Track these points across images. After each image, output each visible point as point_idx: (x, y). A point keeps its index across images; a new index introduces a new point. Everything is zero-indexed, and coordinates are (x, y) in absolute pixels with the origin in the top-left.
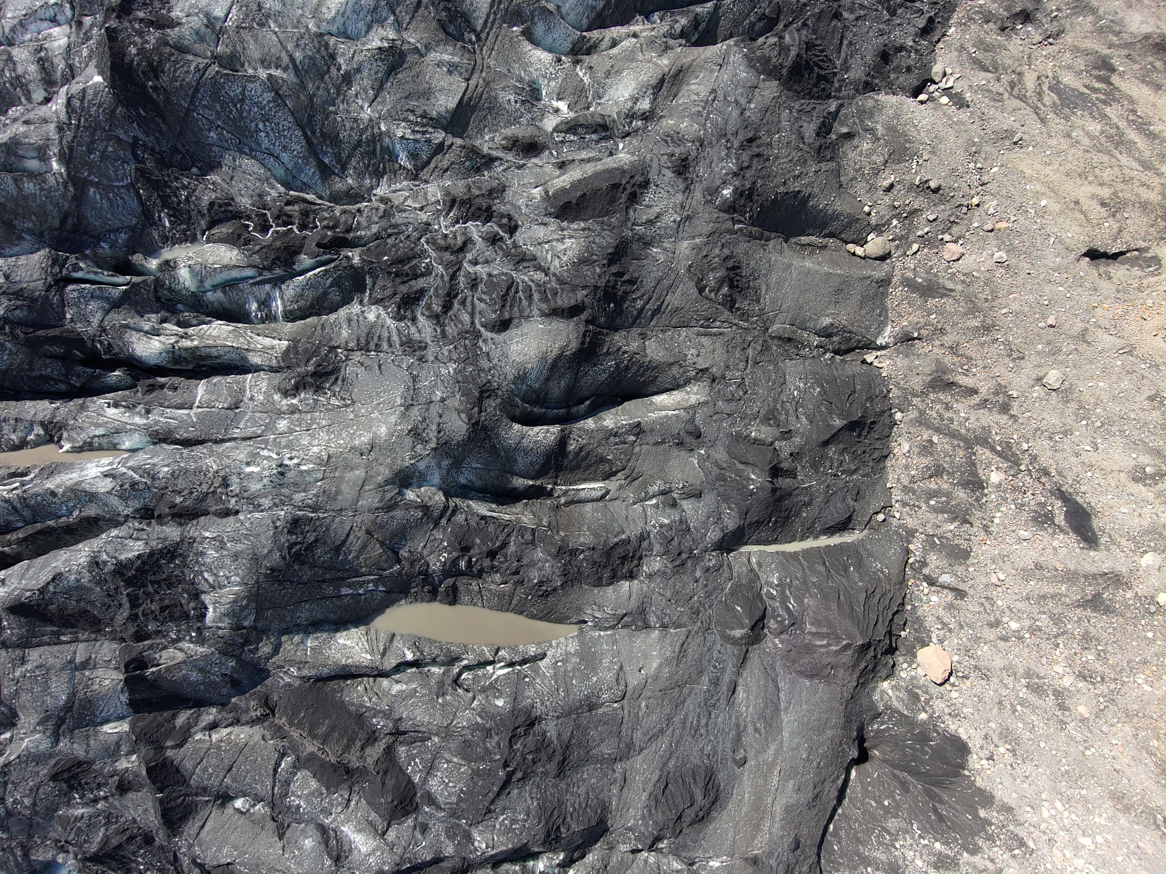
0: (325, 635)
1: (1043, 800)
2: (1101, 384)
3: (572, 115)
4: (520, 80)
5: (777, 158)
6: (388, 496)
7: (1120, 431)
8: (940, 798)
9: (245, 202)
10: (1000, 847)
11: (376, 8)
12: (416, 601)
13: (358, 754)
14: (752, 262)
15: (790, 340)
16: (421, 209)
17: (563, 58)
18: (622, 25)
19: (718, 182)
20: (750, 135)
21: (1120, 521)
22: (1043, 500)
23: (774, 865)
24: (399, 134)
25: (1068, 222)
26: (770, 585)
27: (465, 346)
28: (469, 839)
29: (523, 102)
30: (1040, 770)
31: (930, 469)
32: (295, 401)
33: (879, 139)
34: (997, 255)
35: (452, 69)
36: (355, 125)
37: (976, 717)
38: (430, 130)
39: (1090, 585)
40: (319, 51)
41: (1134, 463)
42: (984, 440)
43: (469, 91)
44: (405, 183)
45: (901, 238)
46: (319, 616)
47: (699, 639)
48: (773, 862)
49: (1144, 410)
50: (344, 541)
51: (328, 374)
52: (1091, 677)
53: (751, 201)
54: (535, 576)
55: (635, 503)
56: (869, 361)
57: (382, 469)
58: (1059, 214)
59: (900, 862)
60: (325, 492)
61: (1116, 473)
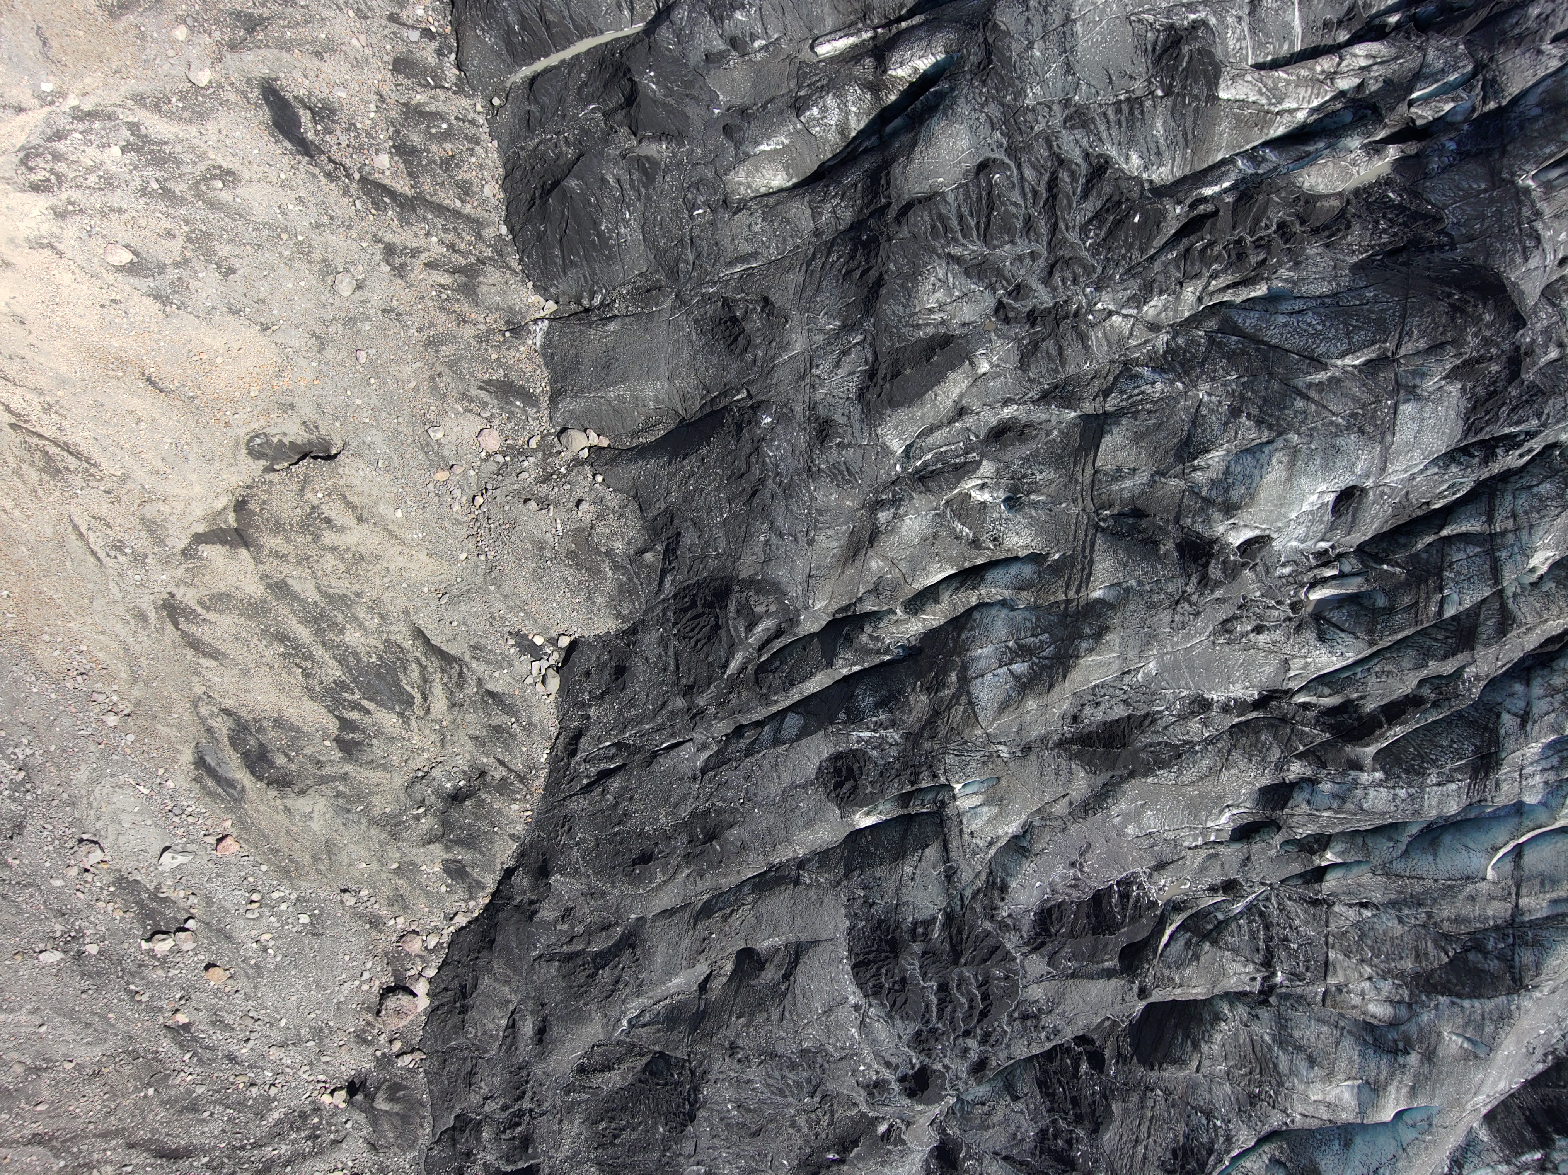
3: (963, 487)
5: (719, 487)
9: (1313, 249)
11: (1226, 491)
14: (715, 361)
15: (648, 291)
16: (1110, 314)
19: (779, 429)
20: (757, 501)
21: (240, 120)
22: (327, 137)
24: (1159, 386)
25: (366, 490)
27: (1020, 130)
29: (1025, 476)
31: (457, 165)
32: (1192, 16)
33: (607, 555)
34: (439, 435)
35: (1118, 475)
36: (1212, 375)
39: (261, 39)
41: (237, 192)
42: (404, 205)
43: (1091, 461)
44: (1137, 354)
45: (551, 453)
49: (237, 256)
53: (736, 423)
55: (778, 39)
56: (551, 302)
58: (378, 499)
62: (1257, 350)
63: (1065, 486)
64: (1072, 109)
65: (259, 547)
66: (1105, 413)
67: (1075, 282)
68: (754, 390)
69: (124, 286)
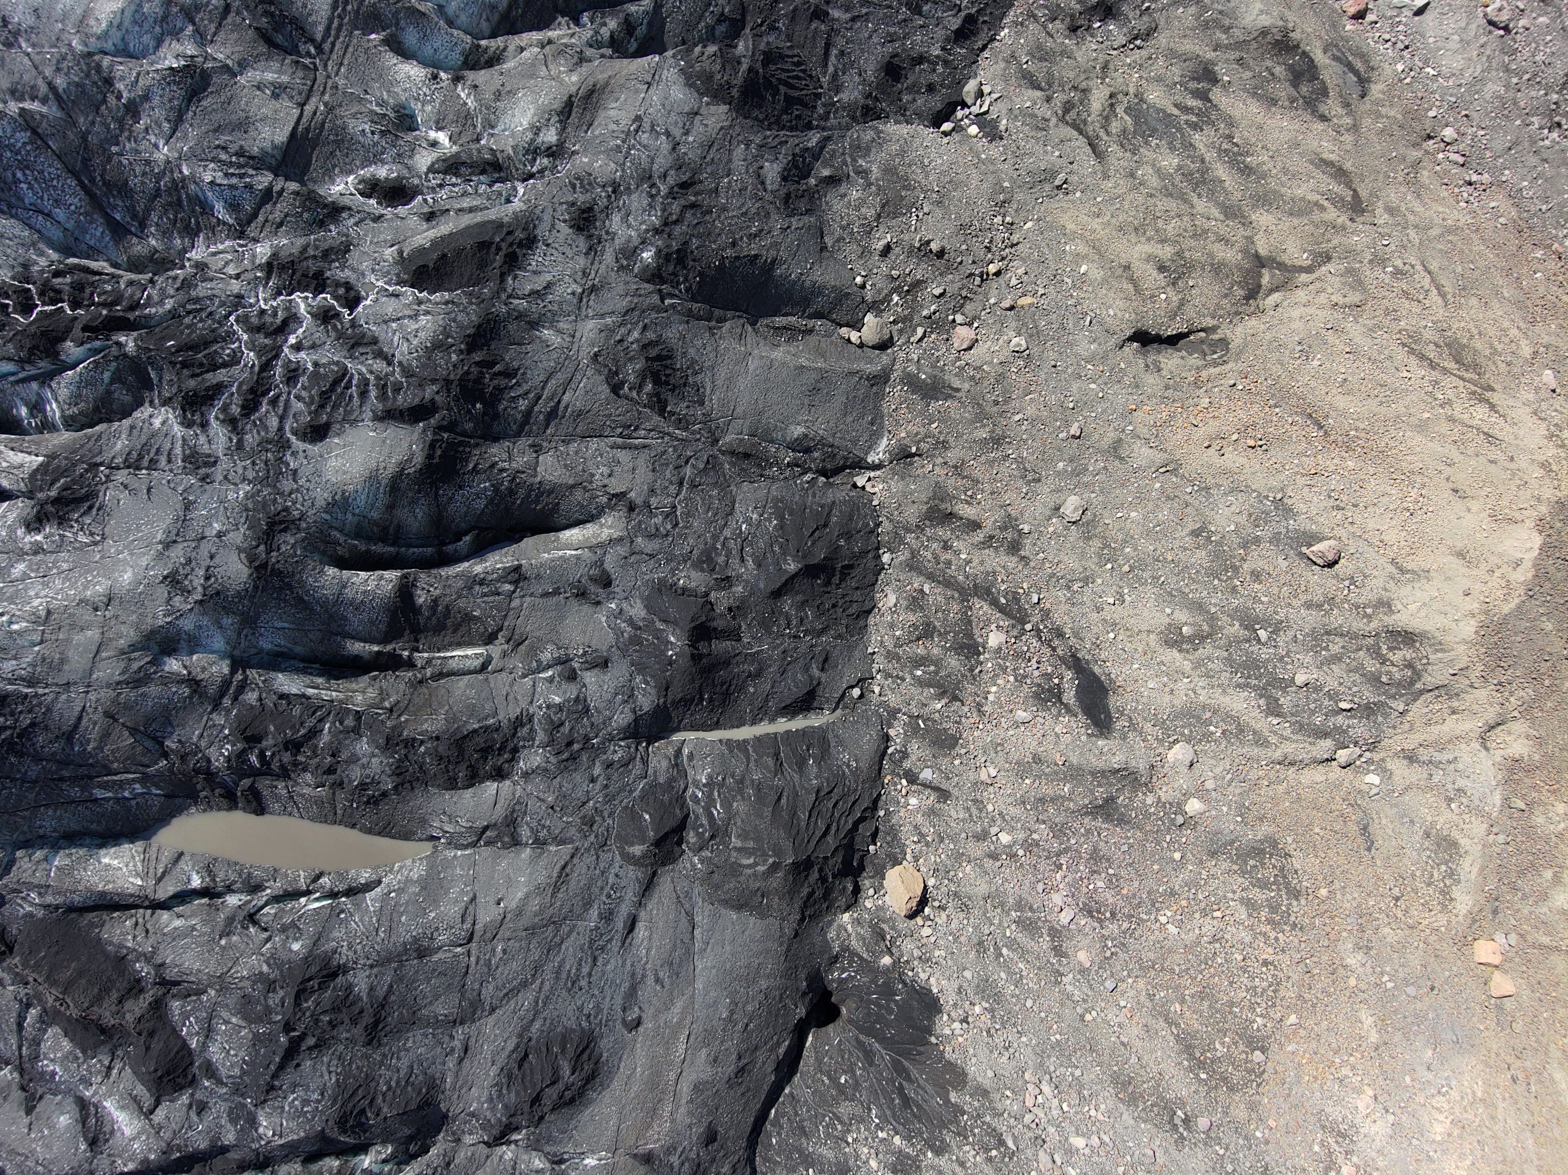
0: (82, 852)
1: (1027, 1082)
2: (1133, 514)
3: (455, 149)
4: (381, 103)
5: (724, 209)
6: (135, 666)
7: (1153, 578)
8: (908, 1075)
10: (973, 1145)
11: (165, 18)
12: (211, 808)
13: (114, 1008)
14: (692, 352)
15: (748, 455)
16: (237, 277)
17: (443, 75)
18: (539, 29)
19: (636, 241)
20: (684, 178)
21: (1145, 700)
22: (1050, 669)
23: (676, 1164)
24: (208, 178)
25: (1111, 294)
26: (696, 783)
27: (266, 463)
28: (253, 1122)
29: (383, 133)
30: (1024, 1039)
31: (916, 629)
32: (39, 538)
33: (870, 185)
34: (1015, 342)
35: (278, 91)
36: (147, 169)
37: (950, 963)
38: (251, 172)
39: (1100, 785)
40: (88, 75)
41: (1167, 620)
42: (985, 591)
43: (304, 120)
44: (228, 243)
45: (904, 320)
46: (74, 826)
47: (590, 859)
48: (675, 1160)
49: (1186, 549)
50: (76, 726)
51: (77, 501)
52: (1099, 912)
53: (685, 268)
54: (355, 775)
55: (523, 676)
56: (859, 484)
57: (124, 629)
58: (1101, 285)
59: (851, 1163)
60: (44, 659)
61: (1144, 635)
62: (92, 180)
63: (340, 106)
64: (203, 471)
65: (1245, 252)
66: (276, 175)
67: (263, 312)
68: (656, 298)
69: (1325, 522)
